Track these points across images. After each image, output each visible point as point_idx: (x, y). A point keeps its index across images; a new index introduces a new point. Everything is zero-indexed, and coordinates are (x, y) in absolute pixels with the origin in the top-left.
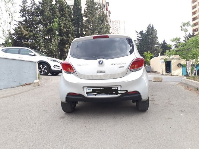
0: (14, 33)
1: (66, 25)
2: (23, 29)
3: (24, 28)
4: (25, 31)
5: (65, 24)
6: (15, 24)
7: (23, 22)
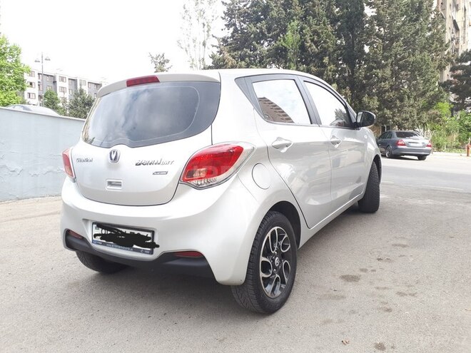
0: (211, 65)
1: (318, 35)
2: (227, 55)
3: (228, 52)
4: (231, 58)
5: (315, 32)
6: (213, 46)
7: (231, 38)
